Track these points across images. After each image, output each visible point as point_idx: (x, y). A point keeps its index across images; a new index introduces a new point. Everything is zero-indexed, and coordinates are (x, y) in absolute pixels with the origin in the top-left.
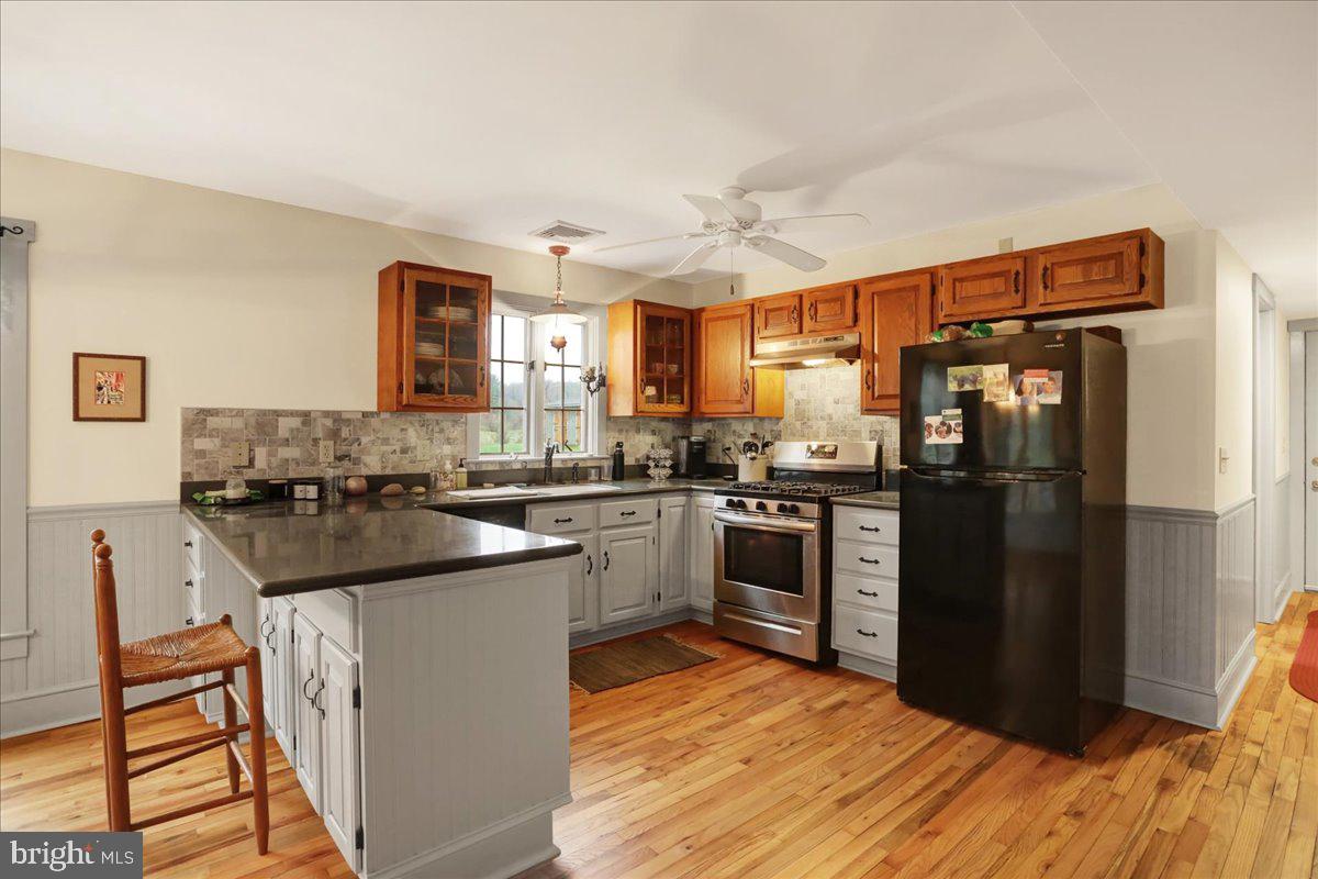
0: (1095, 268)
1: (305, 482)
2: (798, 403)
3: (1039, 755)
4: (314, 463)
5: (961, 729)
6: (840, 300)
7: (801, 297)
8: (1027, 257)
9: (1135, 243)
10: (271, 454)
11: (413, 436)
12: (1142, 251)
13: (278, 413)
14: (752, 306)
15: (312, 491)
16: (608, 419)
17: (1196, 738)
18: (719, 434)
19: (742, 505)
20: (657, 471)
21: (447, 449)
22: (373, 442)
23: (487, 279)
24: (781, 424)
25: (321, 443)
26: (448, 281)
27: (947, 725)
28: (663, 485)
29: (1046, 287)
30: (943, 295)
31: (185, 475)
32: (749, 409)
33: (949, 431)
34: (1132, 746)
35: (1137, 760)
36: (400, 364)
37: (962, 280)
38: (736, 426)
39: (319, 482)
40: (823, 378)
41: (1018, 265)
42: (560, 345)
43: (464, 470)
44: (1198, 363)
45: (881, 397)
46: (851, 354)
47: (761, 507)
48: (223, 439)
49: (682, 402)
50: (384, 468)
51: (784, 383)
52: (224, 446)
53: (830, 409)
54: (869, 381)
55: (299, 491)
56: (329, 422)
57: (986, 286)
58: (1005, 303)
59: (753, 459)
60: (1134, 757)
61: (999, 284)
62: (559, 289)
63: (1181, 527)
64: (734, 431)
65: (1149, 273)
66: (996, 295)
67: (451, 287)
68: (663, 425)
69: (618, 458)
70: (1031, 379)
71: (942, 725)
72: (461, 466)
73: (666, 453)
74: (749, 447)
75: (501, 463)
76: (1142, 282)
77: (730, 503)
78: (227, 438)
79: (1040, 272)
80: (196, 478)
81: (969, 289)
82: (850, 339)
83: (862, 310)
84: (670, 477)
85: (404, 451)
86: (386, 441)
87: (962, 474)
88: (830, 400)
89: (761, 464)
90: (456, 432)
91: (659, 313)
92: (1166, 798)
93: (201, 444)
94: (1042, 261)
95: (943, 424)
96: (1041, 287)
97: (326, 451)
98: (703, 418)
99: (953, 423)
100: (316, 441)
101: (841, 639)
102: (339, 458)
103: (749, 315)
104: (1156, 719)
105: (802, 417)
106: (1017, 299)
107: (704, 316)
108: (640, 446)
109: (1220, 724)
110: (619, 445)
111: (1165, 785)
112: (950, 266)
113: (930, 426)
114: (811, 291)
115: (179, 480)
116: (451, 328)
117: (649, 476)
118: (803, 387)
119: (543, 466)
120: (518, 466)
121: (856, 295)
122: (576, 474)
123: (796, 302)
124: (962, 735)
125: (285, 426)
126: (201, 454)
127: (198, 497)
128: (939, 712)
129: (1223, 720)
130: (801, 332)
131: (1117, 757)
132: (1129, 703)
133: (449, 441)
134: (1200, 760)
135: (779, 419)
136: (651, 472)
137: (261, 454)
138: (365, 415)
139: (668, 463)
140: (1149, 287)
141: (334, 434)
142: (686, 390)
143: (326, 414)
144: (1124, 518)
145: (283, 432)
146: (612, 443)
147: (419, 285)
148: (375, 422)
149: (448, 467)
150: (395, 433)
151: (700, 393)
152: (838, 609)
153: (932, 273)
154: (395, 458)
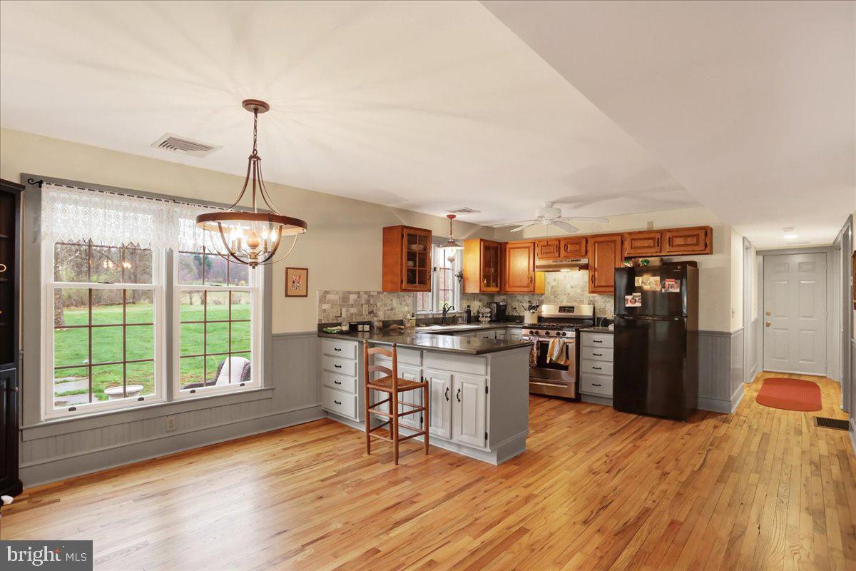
0: (689, 239)
1: (364, 323)
2: (552, 287)
3: (672, 422)
4: (362, 315)
5: (641, 417)
6: (579, 244)
7: (559, 241)
8: (662, 232)
9: (704, 231)
10: (347, 311)
11: (395, 303)
12: (706, 235)
13: (350, 293)
14: (534, 243)
15: (367, 328)
16: (464, 294)
17: (725, 416)
18: (509, 301)
19: (537, 333)
20: (484, 319)
21: (406, 309)
22: (381, 306)
23: (430, 231)
24: (543, 297)
25: (364, 306)
26: (418, 233)
27: (635, 416)
28: (487, 326)
29: (670, 245)
30: (627, 245)
31: (320, 320)
32: (532, 290)
33: (635, 302)
34: (703, 419)
35: (705, 422)
36: (402, 271)
37: (635, 239)
38: (520, 298)
39: (369, 323)
40: (565, 277)
41: (658, 236)
42: (452, 260)
43: (414, 318)
44: (724, 276)
45: (598, 286)
46: (585, 267)
47: (547, 333)
48: (332, 304)
49: (497, 286)
50: (385, 317)
51: (545, 278)
52: (332, 307)
53: (569, 290)
54: (593, 279)
55: (360, 328)
56: (366, 296)
57: (646, 243)
58: (652, 250)
59: (534, 313)
60: (705, 421)
61: (651, 243)
62: (451, 234)
63: (718, 339)
64: (518, 300)
65: (708, 243)
66: (649, 247)
67: (420, 236)
68: (483, 297)
69: (468, 312)
70: (668, 282)
71: (634, 416)
72: (413, 316)
73: (488, 310)
74: (531, 307)
75: (425, 315)
76: (706, 246)
77: (531, 332)
78: (333, 303)
79: (668, 239)
80: (323, 322)
81: (638, 244)
82: (584, 261)
83: (589, 248)
84: (490, 322)
85: (392, 310)
86: (385, 305)
87: (631, 318)
88: (569, 286)
89: (536, 315)
90: (410, 301)
91: (491, 245)
92: (716, 430)
93: (325, 306)
94: (668, 235)
95: (633, 299)
96: (668, 245)
97: (365, 309)
98: (506, 293)
99: (637, 299)
100: (362, 305)
101: (585, 389)
102: (370, 313)
103: (532, 247)
104: (709, 412)
105: (555, 294)
106: (658, 249)
107: (508, 246)
108: (476, 306)
109: (732, 412)
110: (469, 306)
111: (715, 427)
112: (630, 233)
113: (627, 300)
114: (565, 239)
115: (317, 322)
116: (419, 254)
117: (479, 321)
118: (555, 280)
119: (441, 316)
120: (431, 316)
121: (587, 242)
122: (454, 320)
123: (557, 243)
124: (641, 419)
125: (353, 297)
126: (325, 311)
127: (324, 329)
128: (631, 412)
129: (733, 411)
130: (559, 256)
131: (698, 421)
132: (699, 408)
133: (407, 305)
134: (726, 421)
135: (543, 294)
136: (480, 319)
137: (344, 310)
138: (378, 293)
139: (489, 315)
140: (709, 247)
141: (368, 302)
142: (499, 281)
143: (366, 293)
144: (698, 335)
145: (351, 302)
146: (465, 305)
147: (409, 235)
148: (382, 296)
149: (409, 317)
150: (388, 301)
151: (506, 282)
152: (583, 375)
153: (621, 235)
154: (389, 312)
